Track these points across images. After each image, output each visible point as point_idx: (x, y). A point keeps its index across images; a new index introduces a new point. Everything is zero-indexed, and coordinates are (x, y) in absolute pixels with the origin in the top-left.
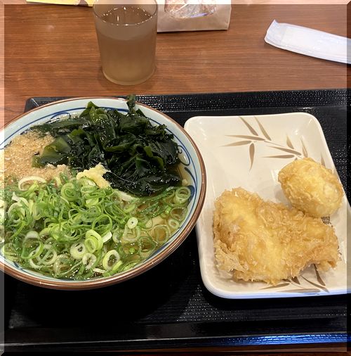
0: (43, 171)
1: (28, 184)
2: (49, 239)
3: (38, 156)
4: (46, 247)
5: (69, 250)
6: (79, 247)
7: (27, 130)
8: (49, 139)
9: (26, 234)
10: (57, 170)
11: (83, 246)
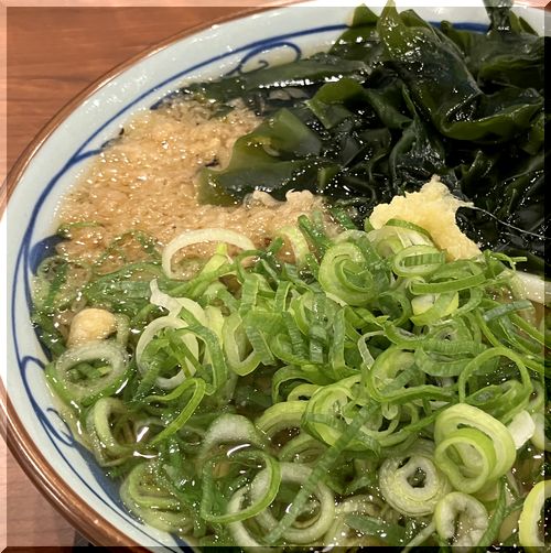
0: (238, 213)
1: (193, 257)
2: (296, 443)
3: (216, 169)
4: (290, 471)
5: (376, 483)
6: (410, 468)
7: (169, 96)
8: (242, 121)
9: (206, 427)
10: (285, 209)
11: (426, 465)
